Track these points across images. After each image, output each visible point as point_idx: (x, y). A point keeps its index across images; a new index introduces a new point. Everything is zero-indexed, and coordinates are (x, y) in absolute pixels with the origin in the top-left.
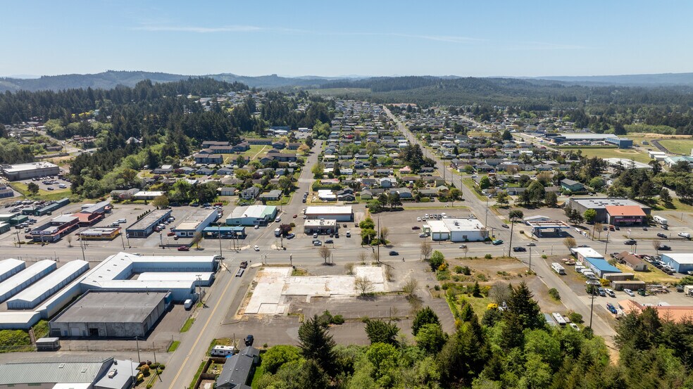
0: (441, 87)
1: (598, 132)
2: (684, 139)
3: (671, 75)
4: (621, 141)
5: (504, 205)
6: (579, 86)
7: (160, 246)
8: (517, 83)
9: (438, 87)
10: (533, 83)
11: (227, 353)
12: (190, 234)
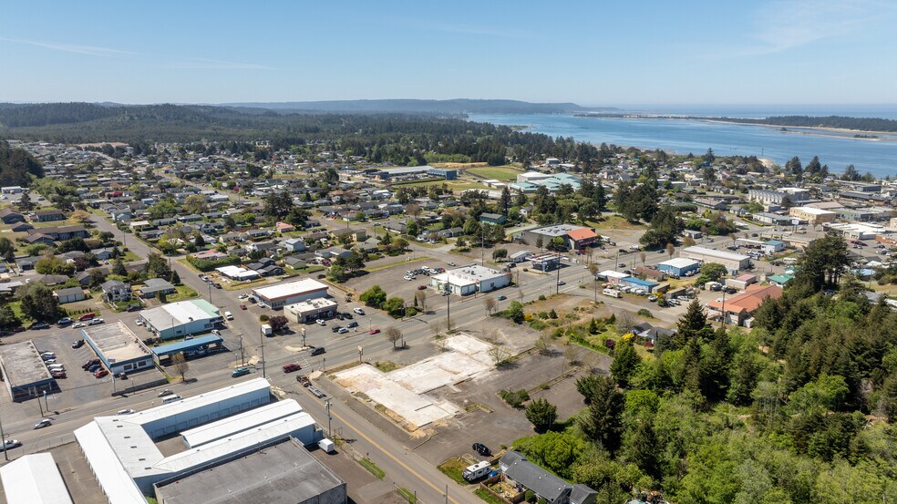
0: (132, 118)
1: (401, 165)
2: (482, 166)
3: (366, 102)
4: (447, 172)
5: (463, 247)
6: (297, 115)
7: (114, 395)
8: (221, 112)
9: (127, 118)
10: (242, 112)
11: (485, 471)
12: (140, 365)
